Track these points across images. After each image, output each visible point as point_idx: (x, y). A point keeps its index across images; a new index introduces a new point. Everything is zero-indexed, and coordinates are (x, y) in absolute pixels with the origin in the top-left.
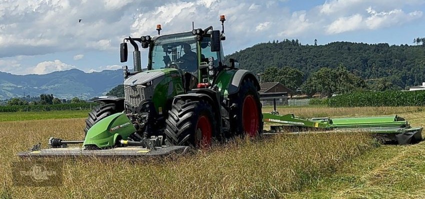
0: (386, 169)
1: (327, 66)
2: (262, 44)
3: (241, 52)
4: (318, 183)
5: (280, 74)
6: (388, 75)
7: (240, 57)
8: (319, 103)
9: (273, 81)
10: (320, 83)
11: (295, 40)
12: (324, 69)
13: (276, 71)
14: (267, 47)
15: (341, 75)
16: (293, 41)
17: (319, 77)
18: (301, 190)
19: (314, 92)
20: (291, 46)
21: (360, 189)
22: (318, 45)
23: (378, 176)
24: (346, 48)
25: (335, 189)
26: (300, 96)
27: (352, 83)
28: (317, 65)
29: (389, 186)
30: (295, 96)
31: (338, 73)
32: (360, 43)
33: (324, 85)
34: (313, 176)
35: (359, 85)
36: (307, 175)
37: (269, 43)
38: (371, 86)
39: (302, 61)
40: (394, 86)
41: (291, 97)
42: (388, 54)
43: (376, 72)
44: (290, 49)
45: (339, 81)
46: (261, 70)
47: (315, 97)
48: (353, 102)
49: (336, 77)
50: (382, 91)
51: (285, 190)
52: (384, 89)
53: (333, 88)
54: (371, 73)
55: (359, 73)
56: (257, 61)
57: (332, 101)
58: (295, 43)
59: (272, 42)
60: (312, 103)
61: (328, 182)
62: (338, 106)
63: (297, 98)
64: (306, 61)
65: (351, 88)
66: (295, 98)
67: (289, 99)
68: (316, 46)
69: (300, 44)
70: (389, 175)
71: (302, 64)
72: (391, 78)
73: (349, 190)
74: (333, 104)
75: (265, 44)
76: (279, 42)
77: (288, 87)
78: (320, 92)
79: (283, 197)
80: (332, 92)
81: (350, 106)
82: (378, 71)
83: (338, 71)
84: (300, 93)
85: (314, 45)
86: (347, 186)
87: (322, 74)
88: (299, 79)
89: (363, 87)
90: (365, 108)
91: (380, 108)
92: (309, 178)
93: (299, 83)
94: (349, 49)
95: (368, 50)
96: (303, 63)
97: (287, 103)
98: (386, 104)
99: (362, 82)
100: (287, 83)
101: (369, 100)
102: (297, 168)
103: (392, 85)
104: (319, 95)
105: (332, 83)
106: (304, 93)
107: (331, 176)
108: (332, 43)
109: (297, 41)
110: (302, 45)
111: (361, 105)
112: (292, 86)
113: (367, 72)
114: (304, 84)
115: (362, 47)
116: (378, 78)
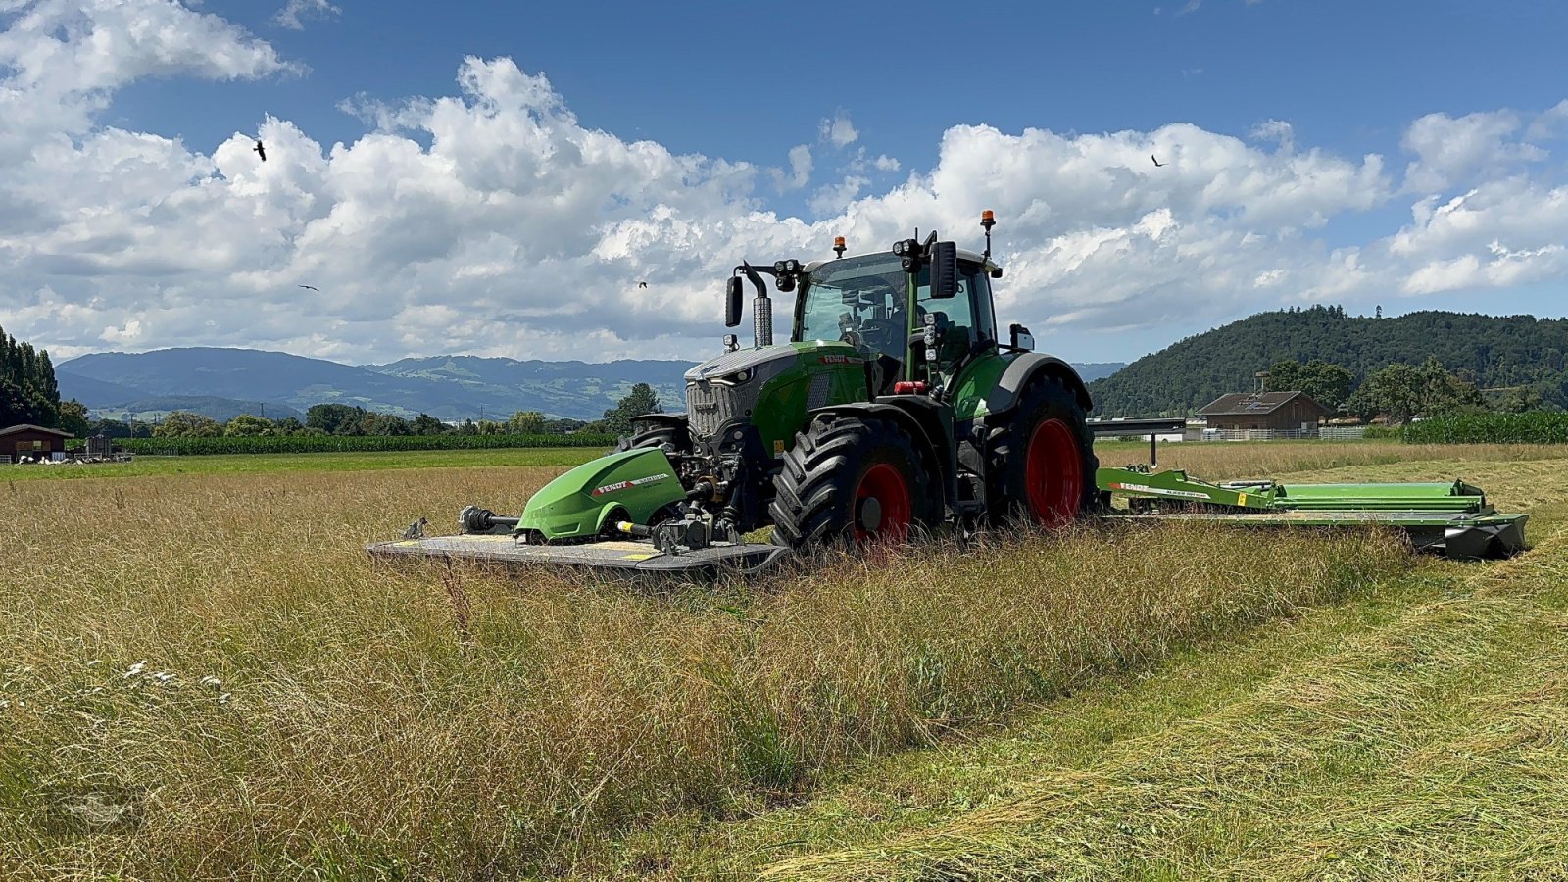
0: (1520, 564)
1: (1403, 360)
2: (1266, 314)
3: (1222, 329)
4: (1374, 588)
5: (1304, 375)
6: (1532, 381)
7: (1221, 341)
8: (1385, 435)
9: (1289, 389)
10: (1386, 395)
11: (1336, 307)
12: (1394, 366)
13: (1294, 369)
14: (1277, 321)
15: (1430, 378)
16: (1332, 308)
17: (1384, 382)
18: (1338, 602)
19: (1374, 413)
20: (1327, 319)
21: (1463, 601)
22: (1383, 317)
23: (1504, 577)
24: (1443, 324)
25: (1409, 602)
26: (1346, 421)
27: (1455, 396)
28: (1382, 359)
29: (1525, 598)
30: (1334, 421)
31: (1424, 375)
32: (1473, 313)
33: (1395, 398)
34: (1365, 575)
35: (1469, 400)
36: (1353, 572)
37: (1281, 312)
38: (1495, 402)
39: (1350, 351)
40: (1545, 402)
41: (1327, 422)
42: (1532, 336)
43: (1507, 374)
44: (1324, 325)
45: (1426, 391)
46: (1264, 367)
47: (1375, 423)
48: (1456, 433)
49: (1419, 382)
50: (1519, 412)
51: (1304, 601)
52: (1524, 409)
53: (1414, 406)
54: (1495, 376)
55: (1469, 376)
56: (1257, 348)
57: (1410, 431)
58: (1335, 314)
59: (1287, 310)
60: (1371, 436)
61: (1396, 588)
62: (1423, 441)
63: (1339, 425)
64: (1357, 349)
65: (1451, 406)
66: (1334, 425)
67: (1321, 426)
68: (1378, 320)
69: (1346, 315)
70: (1526, 577)
71: (1350, 356)
72: (1540, 386)
73: (1440, 604)
74: (1413, 437)
75: (1273, 313)
76: (1302, 311)
77: (1321, 402)
78: (1387, 412)
79: (1301, 615)
80: (1410, 413)
81: (1449, 442)
82: (1510, 372)
83: (1424, 370)
84: (1343, 415)
85: (1374, 317)
86: (1435, 596)
87: (1389, 376)
88: (1344, 386)
89: (1478, 404)
90: (1481, 446)
91: (1513, 448)
92: (1355, 579)
93: (1344, 394)
94: (1449, 326)
95: (1490, 328)
96: (1352, 354)
97: (1317, 435)
98: (1526, 439)
99: (1475, 394)
100: (1318, 393)
101: (1490, 430)
102: (1332, 559)
103: (1539, 401)
104: (1385, 419)
105: (1412, 394)
106: (1353, 415)
107: (1402, 576)
108: (1414, 314)
109: (1340, 308)
110: (1349, 316)
111: (1472, 441)
112: (1328, 401)
113: (1488, 373)
114: (1353, 397)
115: (1477, 322)
116: (1511, 385)
